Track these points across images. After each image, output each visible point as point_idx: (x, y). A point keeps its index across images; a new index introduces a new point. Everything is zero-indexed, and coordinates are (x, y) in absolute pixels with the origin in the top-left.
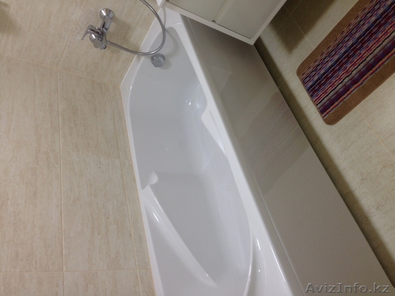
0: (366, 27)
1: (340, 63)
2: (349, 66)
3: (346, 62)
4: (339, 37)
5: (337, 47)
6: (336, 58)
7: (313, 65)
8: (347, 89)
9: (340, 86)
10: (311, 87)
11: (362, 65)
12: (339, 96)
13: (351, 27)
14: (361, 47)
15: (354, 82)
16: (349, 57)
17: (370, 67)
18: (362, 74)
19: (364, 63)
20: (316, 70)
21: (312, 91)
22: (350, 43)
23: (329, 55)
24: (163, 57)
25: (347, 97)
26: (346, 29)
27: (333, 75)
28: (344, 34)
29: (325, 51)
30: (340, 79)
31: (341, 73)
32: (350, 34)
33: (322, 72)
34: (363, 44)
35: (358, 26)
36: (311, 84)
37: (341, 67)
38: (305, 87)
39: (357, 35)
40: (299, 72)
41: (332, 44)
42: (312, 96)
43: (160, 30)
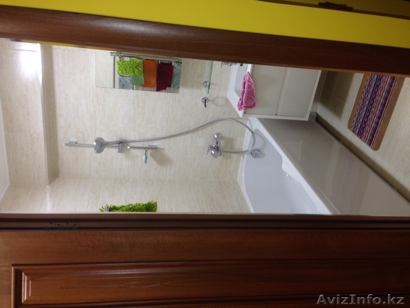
0: (373, 84)
1: (368, 111)
2: (373, 110)
3: (371, 109)
4: (363, 96)
5: (364, 102)
6: (365, 109)
7: (355, 119)
8: (377, 124)
9: (373, 124)
10: (358, 132)
11: (380, 106)
12: (375, 130)
13: (366, 87)
14: (375, 96)
15: (379, 118)
16: (371, 105)
17: (384, 105)
18: (381, 111)
19: (380, 104)
20: (357, 121)
21: (360, 134)
22: (369, 96)
23: (361, 109)
24: (259, 150)
25: (379, 129)
26: (364, 90)
27: (367, 119)
28: (365, 93)
29: (358, 107)
30: (372, 120)
31: (371, 116)
32: (367, 92)
33: (361, 120)
34: (376, 94)
35: (369, 85)
36: (358, 131)
37: (369, 113)
38: (355, 134)
39: (371, 90)
40: (349, 127)
41: (361, 102)
42: (361, 138)
43: (251, 134)
